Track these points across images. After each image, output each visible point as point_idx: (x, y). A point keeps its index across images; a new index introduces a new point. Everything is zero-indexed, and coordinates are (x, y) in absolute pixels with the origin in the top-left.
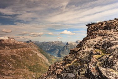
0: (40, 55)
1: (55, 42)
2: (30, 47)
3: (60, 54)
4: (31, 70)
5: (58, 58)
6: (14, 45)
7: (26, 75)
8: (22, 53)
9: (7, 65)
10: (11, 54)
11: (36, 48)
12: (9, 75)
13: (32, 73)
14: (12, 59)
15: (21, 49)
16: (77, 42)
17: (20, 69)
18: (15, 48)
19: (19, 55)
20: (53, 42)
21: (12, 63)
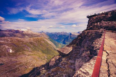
0: (50, 42)
1: (61, 32)
2: (42, 36)
3: (65, 42)
4: (43, 53)
5: (63, 45)
6: (31, 35)
7: (40, 56)
8: (37, 40)
9: (27, 48)
10: (29, 41)
11: (47, 37)
12: (29, 55)
13: (44, 55)
14: (30, 45)
15: (36, 38)
16: (79, 33)
17: (36, 52)
18: (32, 37)
19: (35, 42)
20: (59, 33)
21: (30, 47)
